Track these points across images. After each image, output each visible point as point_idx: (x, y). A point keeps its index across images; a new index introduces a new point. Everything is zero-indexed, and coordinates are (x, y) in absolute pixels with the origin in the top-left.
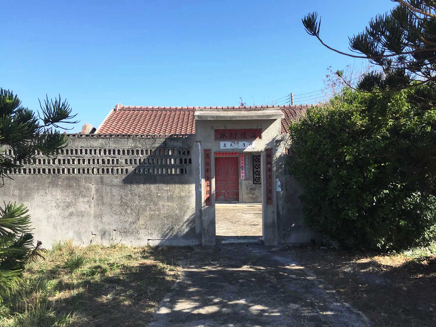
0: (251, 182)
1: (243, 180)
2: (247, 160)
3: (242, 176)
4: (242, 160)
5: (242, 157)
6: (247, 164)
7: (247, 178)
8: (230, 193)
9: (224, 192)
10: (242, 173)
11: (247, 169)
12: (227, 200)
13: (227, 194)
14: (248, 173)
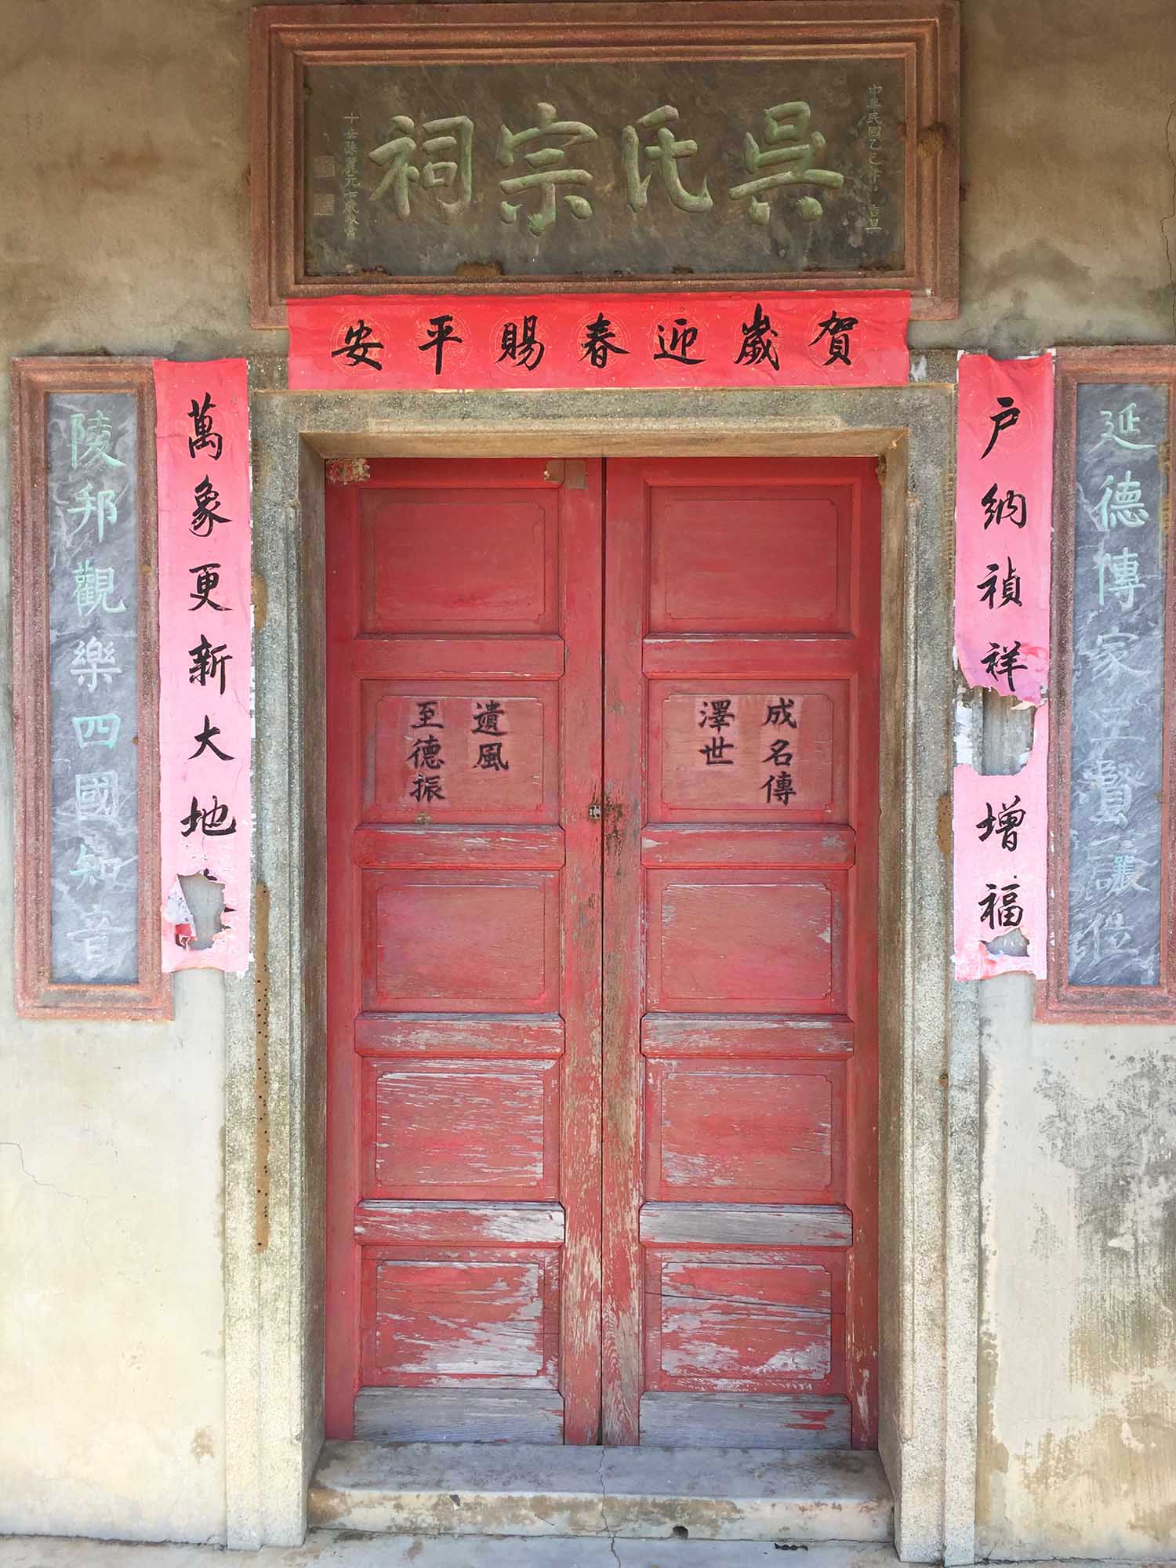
1: (1013, 1002)
2: (1135, 510)
3: (989, 913)
4: (988, 499)
5: (998, 428)
6: (1125, 599)
7: (1116, 951)
8: (689, 1277)
9: (560, 1247)
10: (983, 838)
11: (1127, 723)
12: (612, 1425)
13: (615, 1290)
14: (1132, 824)
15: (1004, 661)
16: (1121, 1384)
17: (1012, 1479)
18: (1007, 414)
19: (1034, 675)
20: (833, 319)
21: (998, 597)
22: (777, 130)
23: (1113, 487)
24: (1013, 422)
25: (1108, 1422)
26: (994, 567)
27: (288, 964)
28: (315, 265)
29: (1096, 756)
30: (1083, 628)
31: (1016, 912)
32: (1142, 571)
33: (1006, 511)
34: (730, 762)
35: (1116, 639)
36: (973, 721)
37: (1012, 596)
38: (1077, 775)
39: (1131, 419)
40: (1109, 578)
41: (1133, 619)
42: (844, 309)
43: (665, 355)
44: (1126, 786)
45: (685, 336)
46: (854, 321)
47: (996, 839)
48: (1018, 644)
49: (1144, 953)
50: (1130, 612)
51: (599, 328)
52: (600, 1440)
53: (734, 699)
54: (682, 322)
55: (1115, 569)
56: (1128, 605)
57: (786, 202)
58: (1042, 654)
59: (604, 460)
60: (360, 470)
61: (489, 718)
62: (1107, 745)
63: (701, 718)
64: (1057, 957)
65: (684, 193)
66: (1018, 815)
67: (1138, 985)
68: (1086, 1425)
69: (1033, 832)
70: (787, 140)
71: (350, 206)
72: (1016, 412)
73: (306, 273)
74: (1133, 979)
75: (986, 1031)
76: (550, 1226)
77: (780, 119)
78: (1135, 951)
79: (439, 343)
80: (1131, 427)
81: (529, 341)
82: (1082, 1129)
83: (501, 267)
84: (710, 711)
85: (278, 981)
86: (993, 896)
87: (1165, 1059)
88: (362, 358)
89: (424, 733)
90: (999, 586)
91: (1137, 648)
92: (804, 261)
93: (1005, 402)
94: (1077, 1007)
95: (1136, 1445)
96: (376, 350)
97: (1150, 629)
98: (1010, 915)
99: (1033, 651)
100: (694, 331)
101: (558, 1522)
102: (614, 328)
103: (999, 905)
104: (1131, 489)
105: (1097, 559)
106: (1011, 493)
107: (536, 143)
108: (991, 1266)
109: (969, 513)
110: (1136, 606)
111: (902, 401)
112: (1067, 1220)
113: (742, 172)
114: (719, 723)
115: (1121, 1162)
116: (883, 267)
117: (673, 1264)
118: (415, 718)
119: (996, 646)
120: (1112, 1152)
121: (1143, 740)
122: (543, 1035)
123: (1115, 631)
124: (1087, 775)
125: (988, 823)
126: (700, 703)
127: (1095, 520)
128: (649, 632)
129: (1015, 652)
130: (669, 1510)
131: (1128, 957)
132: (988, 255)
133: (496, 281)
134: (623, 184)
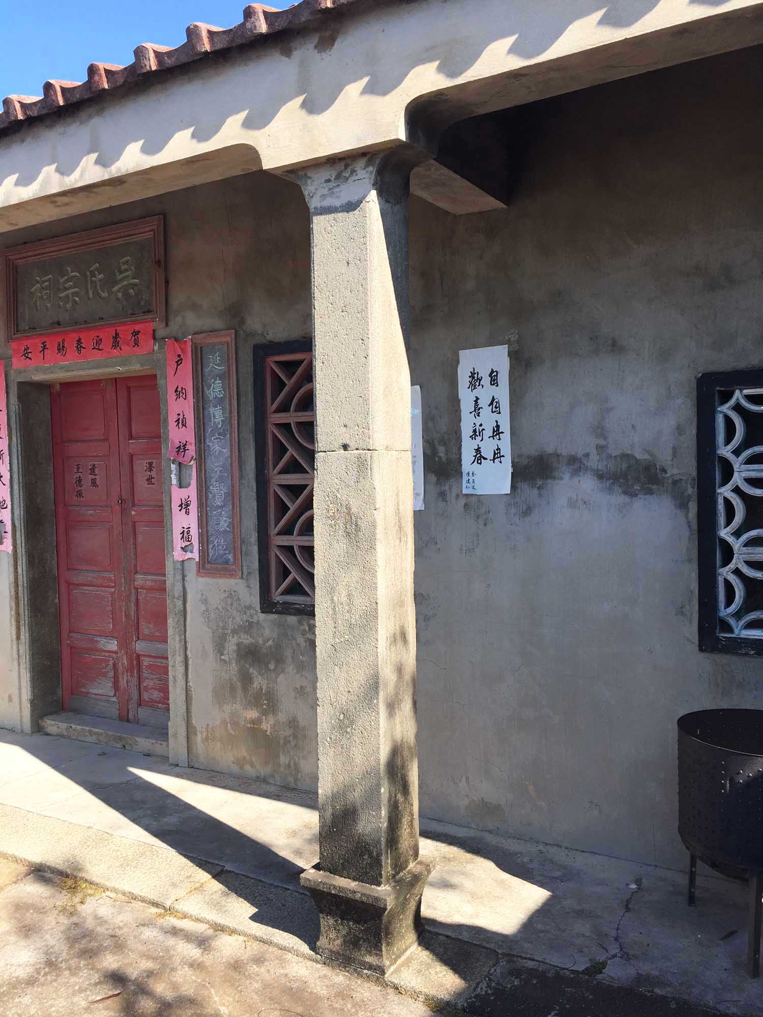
0: (249, 593)
1: (192, 569)
2: (220, 391)
3: (183, 537)
4: (176, 391)
5: (178, 365)
6: (219, 423)
7: (222, 552)
8: (150, 666)
9: (116, 653)
10: (180, 510)
11: (221, 469)
12: (131, 716)
13: (130, 669)
14: (224, 505)
15: (182, 449)
16: (228, 708)
17: (199, 738)
18: (180, 362)
19: (192, 450)
20: (134, 332)
21: (180, 425)
22: (123, 267)
23: (214, 383)
24: (181, 363)
25: (224, 722)
26: (179, 415)
27: (21, 551)
28: (20, 328)
29: (213, 480)
30: (207, 435)
31: (190, 537)
32: (223, 414)
33: (181, 394)
34: (154, 484)
35: (217, 438)
36: (176, 469)
37: (184, 425)
38: (207, 488)
39: (218, 358)
40: (214, 417)
41: (221, 431)
42: (137, 328)
43: (95, 348)
44: (222, 492)
45: (99, 341)
46: (139, 332)
47: (183, 510)
48: (186, 442)
49: (229, 553)
50: (220, 428)
51: (79, 341)
52: (128, 721)
53: (154, 461)
54: (98, 337)
55: (216, 413)
56: (220, 426)
57: (125, 291)
58: (194, 445)
59: (116, 378)
60: (58, 387)
61: (92, 471)
62: (216, 477)
63: (145, 468)
64: (203, 553)
65: (100, 291)
66: (189, 502)
67: (228, 564)
68: (218, 723)
69: (193, 508)
70: (126, 270)
71: (26, 308)
72: (182, 359)
73: (17, 331)
74: (227, 562)
75: (186, 579)
76: (113, 645)
77: (124, 264)
78: (227, 552)
79: (43, 350)
80: (218, 361)
81: (63, 347)
82: (213, 616)
83: (59, 323)
84: (148, 465)
85: (19, 555)
86: (184, 531)
87: (234, 591)
88: (27, 357)
89: (77, 475)
90: (180, 421)
91: (223, 441)
92: (130, 312)
93: (179, 356)
94: (208, 572)
95: (232, 732)
96: (30, 354)
97: (226, 434)
98: (189, 538)
99: (191, 444)
100: (101, 339)
101: (94, 737)
102: (83, 341)
103: (185, 534)
104: (219, 383)
105: (210, 410)
106: (182, 388)
107: (67, 281)
108: (190, 662)
109: (171, 395)
110: (222, 426)
111: (154, 358)
112: (210, 647)
113: (116, 283)
114: (151, 470)
115: (224, 628)
116: (149, 311)
117: (146, 662)
118: (75, 470)
119: (180, 442)
120: (221, 624)
121: (226, 475)
122: (110, 580)
123: (217, 436)
124: (211, 488)
125: (181, 505)
126: (145, 463)
127: (209, 395)
128: (131, 437)
129: (186, 445)
130: (120, 739)
131: (225, 554)
132: (175, 303)
133: (57, 328)
134: (87, 292)
